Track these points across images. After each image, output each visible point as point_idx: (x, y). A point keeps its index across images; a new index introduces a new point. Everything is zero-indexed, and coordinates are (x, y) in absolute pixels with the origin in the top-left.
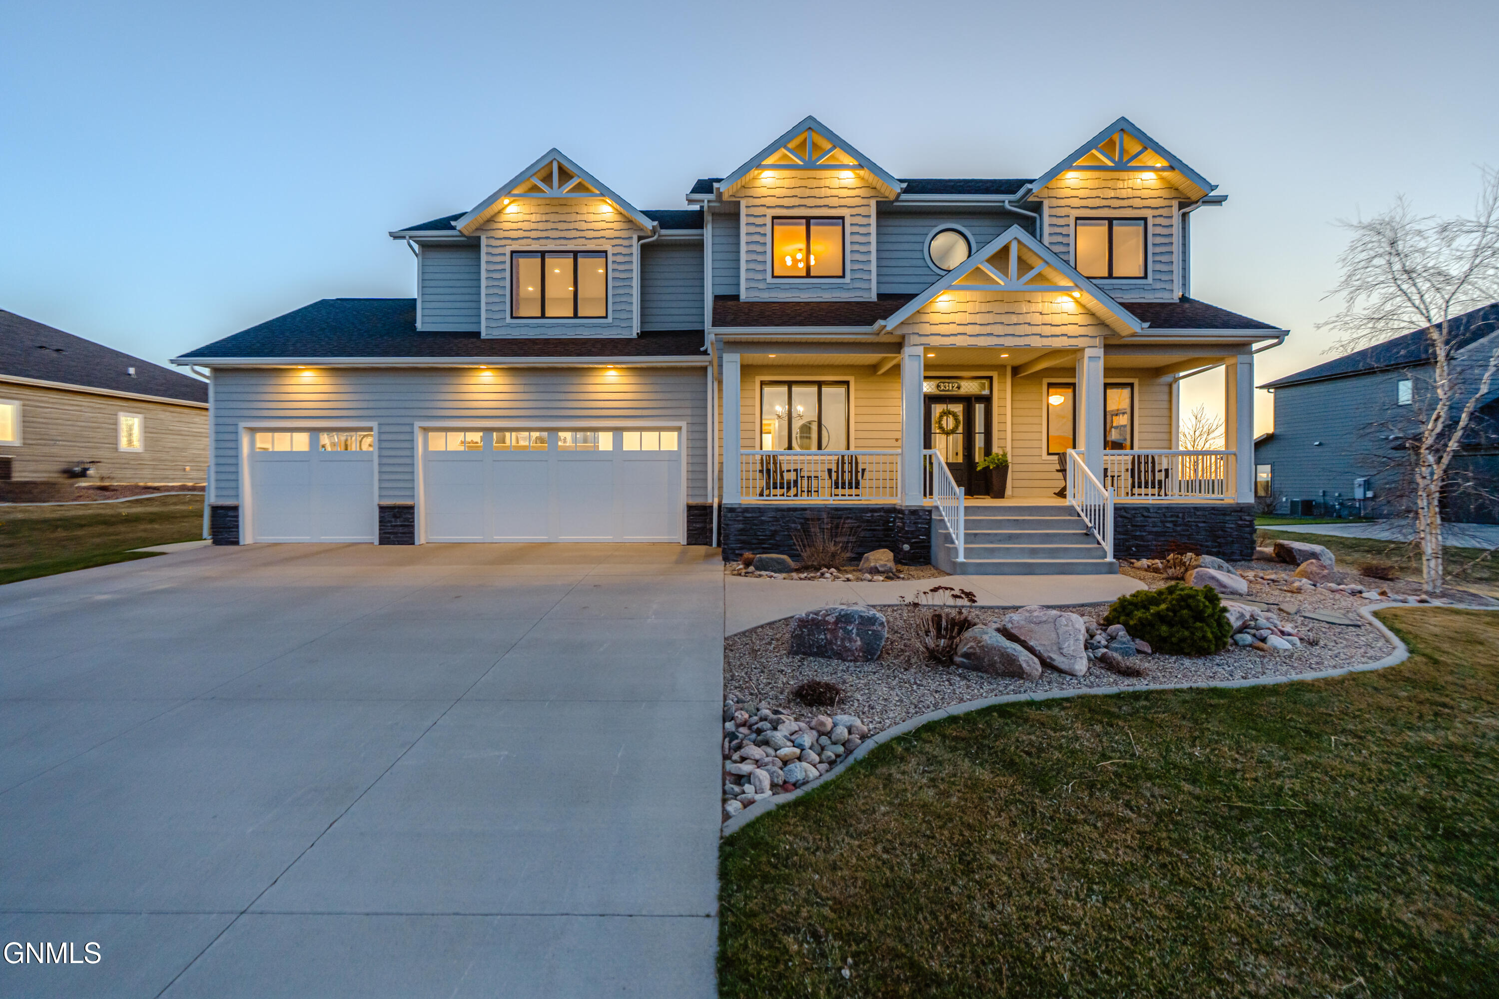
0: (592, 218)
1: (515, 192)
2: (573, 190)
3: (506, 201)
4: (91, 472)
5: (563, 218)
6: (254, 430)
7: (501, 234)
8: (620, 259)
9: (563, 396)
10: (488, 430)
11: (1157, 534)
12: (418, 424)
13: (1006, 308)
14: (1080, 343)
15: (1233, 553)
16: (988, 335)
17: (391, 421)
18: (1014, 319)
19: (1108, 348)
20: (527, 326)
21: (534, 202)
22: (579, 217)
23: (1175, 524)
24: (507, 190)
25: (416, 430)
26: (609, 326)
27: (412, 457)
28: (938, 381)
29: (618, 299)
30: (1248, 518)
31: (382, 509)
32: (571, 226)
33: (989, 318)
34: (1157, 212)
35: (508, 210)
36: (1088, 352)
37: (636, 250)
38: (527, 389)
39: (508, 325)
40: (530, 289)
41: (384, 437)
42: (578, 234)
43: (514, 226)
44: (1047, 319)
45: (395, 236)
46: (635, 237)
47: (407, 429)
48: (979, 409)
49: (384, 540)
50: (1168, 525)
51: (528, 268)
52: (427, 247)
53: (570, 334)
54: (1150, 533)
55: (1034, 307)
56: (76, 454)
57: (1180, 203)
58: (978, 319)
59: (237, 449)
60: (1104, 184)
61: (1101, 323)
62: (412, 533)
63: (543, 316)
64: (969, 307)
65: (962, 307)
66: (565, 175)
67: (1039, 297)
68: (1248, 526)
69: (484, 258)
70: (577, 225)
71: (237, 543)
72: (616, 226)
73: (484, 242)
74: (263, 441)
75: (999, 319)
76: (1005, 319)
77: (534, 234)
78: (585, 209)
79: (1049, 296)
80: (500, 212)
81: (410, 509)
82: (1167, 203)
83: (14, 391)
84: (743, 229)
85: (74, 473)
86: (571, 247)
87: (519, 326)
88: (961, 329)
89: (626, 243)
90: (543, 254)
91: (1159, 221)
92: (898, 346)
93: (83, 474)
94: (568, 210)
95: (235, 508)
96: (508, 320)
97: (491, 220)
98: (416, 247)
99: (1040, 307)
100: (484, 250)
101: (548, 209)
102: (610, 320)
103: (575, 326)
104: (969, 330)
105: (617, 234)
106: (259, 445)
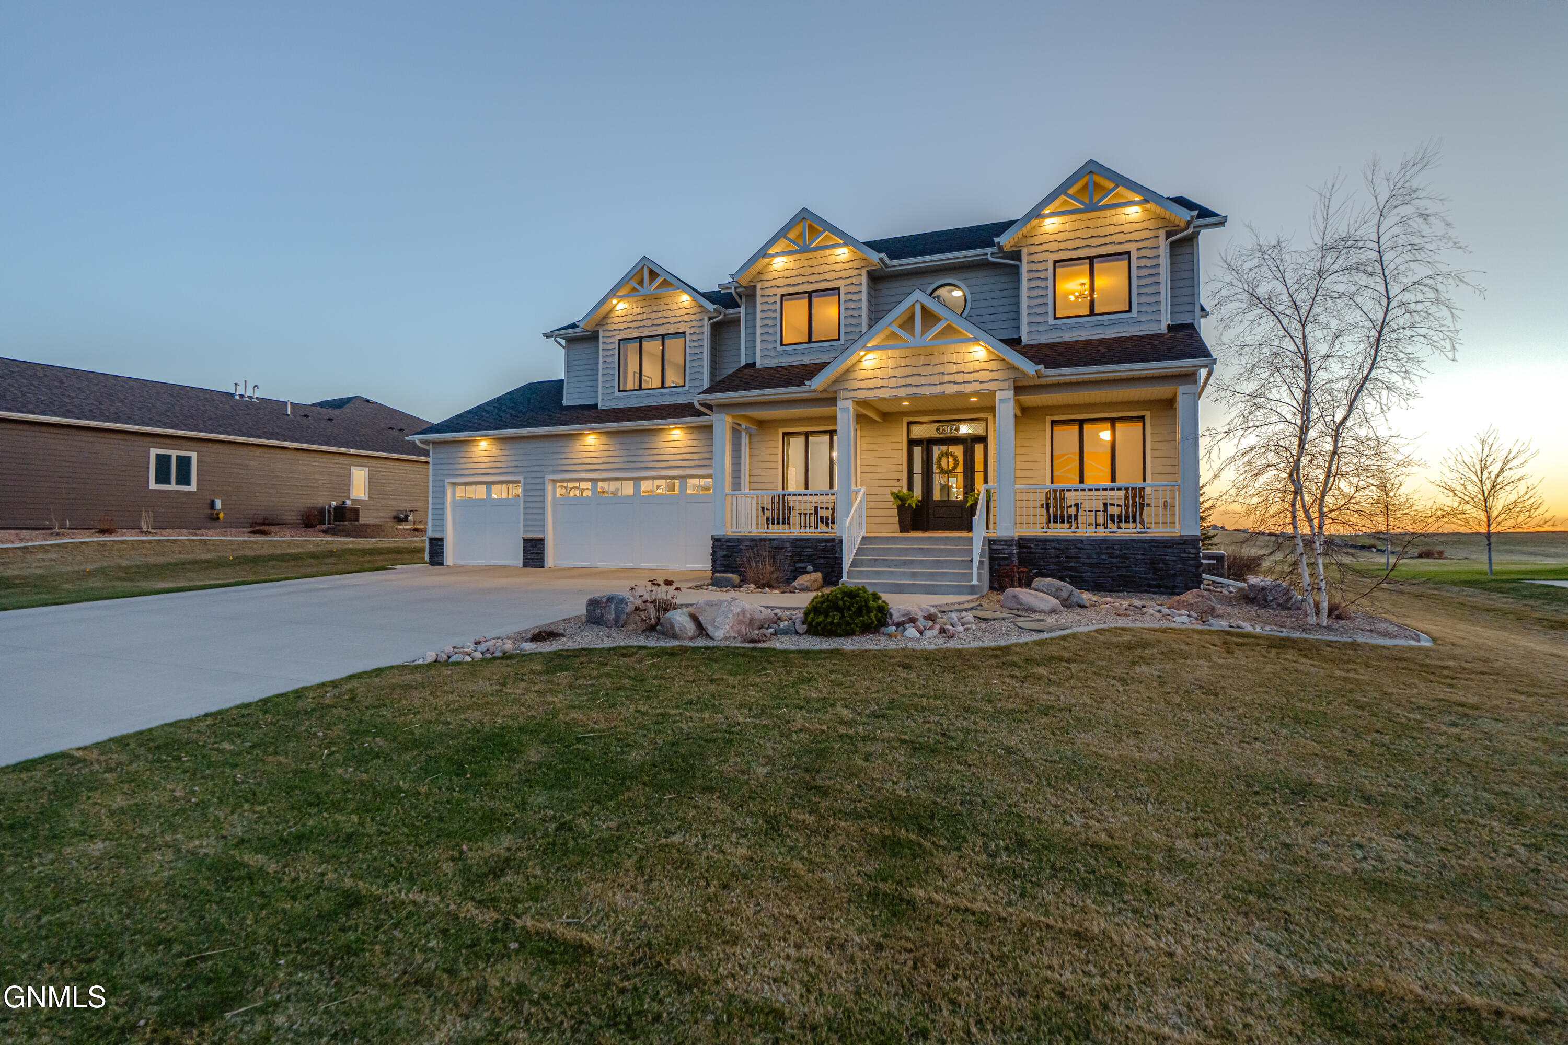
0: (675, 306)
1: (619, 293)
2: (660, 286)
3: (615, 301)
4: (411, 518)
5: (654, 309)
6: (455, 484)
7: (612, 327)
8: (695, 337)
9: (641, 452)
10: (594, 481)
11: (1091, 565)
12: (548, 477)
13: (923, 361)
14: (991, 387)
15: (1175, 587)
16: (907, 385)
17: (533, 475)
18: (929, 370)
19: (1019, 389)
20: (629, 397)
21: (636, 299)
22: (666, 307)
23: (1111, 556)
24: (613, 293)
25: (547, 481)
26: (686, 393)
27: (543, 501)
28: (936, 425)
29: (693, 370)
30: (1193, 551)
31: (526, 541)
32: (660, 315)
33: (909, 371)
34: (1141, 245)
35: (618, 308)
36: (999, 395)
37: (707, 329)
38: (618, 447)
39: (616, 398)
40: (633, 367)
41: (528, 487)
42: (665, 321)
43: (622, 320)
44: (960, 368)
45: (547, 336)
46: (706, 319)
47: (540, 481)
48: (979, 449)
49: (526, 564)
50: (1104, 557)
51: (632, 350)
52: (571, 341)
53: (659, 402)
54: (1084, 564)
55: (946, 358)
56: (404, 505)
57: (1167, 232)
58: (899, 372)
59: (444, 498)
60: (1084, 224)
61: (1012, 368)
62: (542, 559)
63: (640, 389)
64: (891, 363)
65: (884, 363)
66: (653, 275)
67: (952, 348)
68: (1192, 559)
69: (601, 346)
70: (664, 314)
71: (442, 564)
72: (693, 311)
73: (601, 334)
74: (460, 492)
75: (915, 371)
76: (921, 370)
77: (634, 325)
78: (670, 301)
79: (961, 347)
80: (612, 310)
81: (541, 541)
82: (1153, 233)
83: (366, 461)
84: (759, 308)
85: (401, 519)
86: (660, 331)
87: (623, 398)
88: (884, 383)
89: (699, 324)
90: (641, 339)
91: (1144, 253)
92: (832, 401)
93: (405, 519)
94: (658, 302)
95: (442, 540)
96: (617, 394)
97: (606, 317)
98: (563, 342)
99: (954, 358)
100: (601, 340)
101: (645, 303)
102: (687, 388)
103: (662, 395)
104: (892, 382)
105: (693, 317)
106: (458, 494)
